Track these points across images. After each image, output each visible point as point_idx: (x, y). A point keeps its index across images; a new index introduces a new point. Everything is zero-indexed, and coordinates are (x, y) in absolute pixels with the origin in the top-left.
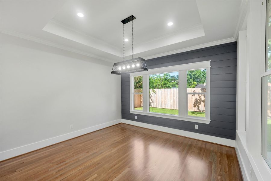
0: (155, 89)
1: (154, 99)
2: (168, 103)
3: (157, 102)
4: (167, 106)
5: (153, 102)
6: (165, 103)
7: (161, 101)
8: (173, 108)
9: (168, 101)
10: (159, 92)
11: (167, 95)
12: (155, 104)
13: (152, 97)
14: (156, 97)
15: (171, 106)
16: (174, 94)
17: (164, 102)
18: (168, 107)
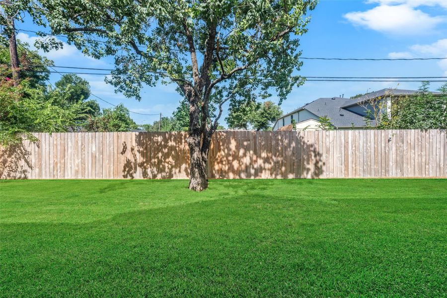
0: (36, 135)
1: (33, 159)
2: (69, 166)
3: (41, 165)
4: (66, 173)
5: (31, 167)
6: (63, 166)
7: (52, 162)
8: (80, 177)
9: (69, 161)
10: (47, 142)
11: (66, 148)
12: (37, 170)
13: (29, 154)
14: (40, 155)
15: (77, 172)
16: (82, 145)
17: (59, 165)
18: (69, 176)
